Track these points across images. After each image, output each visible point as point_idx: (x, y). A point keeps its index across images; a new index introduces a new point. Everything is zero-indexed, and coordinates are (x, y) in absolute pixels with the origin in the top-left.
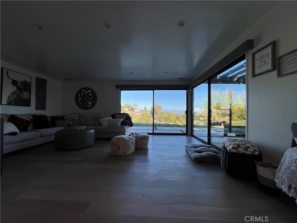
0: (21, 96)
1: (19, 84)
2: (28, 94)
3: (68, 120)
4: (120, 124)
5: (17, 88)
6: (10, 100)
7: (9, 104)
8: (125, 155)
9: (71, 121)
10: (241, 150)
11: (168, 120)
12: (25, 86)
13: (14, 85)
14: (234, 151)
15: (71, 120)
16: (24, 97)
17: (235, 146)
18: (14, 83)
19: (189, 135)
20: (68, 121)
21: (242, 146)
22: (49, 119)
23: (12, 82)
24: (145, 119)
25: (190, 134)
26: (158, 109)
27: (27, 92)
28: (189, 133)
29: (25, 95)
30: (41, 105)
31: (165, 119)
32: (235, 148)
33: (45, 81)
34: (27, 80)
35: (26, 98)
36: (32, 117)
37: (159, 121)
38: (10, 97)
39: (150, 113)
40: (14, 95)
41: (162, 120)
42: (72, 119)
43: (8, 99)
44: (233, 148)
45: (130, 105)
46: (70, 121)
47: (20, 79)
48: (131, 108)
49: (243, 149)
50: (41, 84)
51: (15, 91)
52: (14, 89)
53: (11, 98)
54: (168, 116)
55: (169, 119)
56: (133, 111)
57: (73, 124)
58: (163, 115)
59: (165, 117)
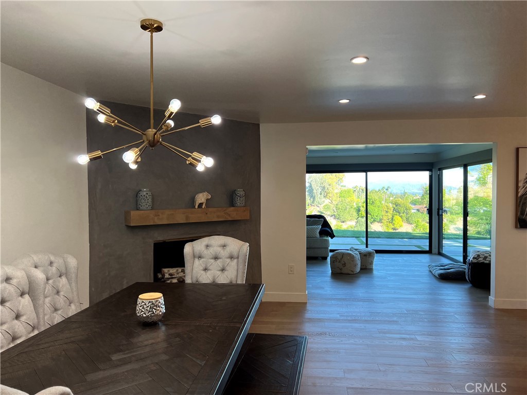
4: (318, 235)
8: (352, 273)
10: (481, 260)
14: (475, 261)
17: (476, 256)
19: (435, 254)
21: (481, 256)
25: (437, 252)
28: (435, 250)
32: (476, 258)
41: (347, 216)
44: (474, 258)
49: (482, 259)
58: (349, 199)
59: (355, 204)
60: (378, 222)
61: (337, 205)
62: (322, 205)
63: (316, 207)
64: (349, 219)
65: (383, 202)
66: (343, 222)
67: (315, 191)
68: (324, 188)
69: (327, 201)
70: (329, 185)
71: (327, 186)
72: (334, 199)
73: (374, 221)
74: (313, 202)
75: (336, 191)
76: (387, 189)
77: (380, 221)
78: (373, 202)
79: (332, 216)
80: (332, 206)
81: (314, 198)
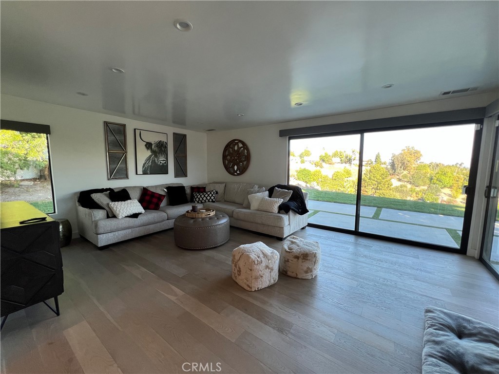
0: (156, 161)
1: (153, 147)
2: (164, 157)
3: (209, 193)
5: (151, 152)
6: (145, 168)
7: (145, 173)
9: (212, 195)
11: (438, 182)
12: (160, 148)
13: (148, 148)
15: (212, 193)
16: (161, 163)
18: (148, 145)
20: (209, 195)
22: (188, 191)
23: (146, 145)
24: (376, 179)
26: (409, 159)
27: (163, 156)
29: (161, 160)
30: (181, 171)
31: (428, 181)
33: (185, 136)
34: (162, 140)
35: (163, 163)
36: (166, 190)
37: (410, 183)
38: (144, 164)
39: (389, 167)
40: (149, 162)
41: (420, 182)
42: (214, 191)
43: (143, 167)
45: (345, 152)
46: (210, 195)
47: (154, 139)
48: (347, 157)
50: (180, 141)
51: (150, 156)
52: (149, 153)
53: (146, 166)
54: (438, 173)
55: (440, 181)
56: (350, 163)
57: (214, 200)
58: (424, 171)
59: (428, 175)
60: (449, 188)
61: (413, 175)
62: (401, 175)
63: (396, 176)
64: (422, 184)
65: (455, 174)
66: (417, 186)
67: (396, 165)
68: (404, 163)
69: (405, 172)
70: (408, 162)
71: (406, 162)
72: (412, 170)
73: (445, 187)
74: (394, 172)
75: (414, 166)
76: (460, 165)
77: (451, 187)
78: (445, 173)
79: (408, 182)
80: (409, 175)
81: (395, 170)
